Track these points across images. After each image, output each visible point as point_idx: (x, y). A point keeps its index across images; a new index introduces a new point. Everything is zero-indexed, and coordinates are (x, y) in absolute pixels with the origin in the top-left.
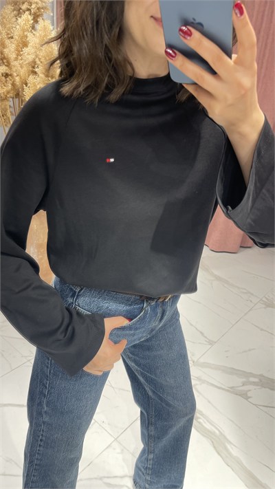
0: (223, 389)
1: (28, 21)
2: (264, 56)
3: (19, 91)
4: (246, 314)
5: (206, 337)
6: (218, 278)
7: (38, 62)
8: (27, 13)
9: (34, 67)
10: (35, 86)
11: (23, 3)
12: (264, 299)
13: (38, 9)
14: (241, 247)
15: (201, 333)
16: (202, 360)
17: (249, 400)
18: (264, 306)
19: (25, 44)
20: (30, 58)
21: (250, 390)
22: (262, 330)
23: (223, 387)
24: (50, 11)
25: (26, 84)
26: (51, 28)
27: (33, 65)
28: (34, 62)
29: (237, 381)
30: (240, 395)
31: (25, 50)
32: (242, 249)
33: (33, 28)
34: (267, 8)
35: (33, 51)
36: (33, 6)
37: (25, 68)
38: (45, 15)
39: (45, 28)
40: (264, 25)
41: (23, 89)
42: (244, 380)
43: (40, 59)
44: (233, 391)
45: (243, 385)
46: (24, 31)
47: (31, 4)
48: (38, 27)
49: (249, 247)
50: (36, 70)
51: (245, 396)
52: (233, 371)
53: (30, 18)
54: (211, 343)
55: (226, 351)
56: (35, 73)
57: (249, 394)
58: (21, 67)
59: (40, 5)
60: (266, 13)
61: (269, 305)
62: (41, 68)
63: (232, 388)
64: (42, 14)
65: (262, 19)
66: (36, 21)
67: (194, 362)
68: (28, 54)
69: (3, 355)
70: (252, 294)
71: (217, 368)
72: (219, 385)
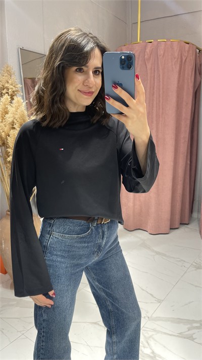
0: (174, 335)
1: (8, 99)
2: (159, 101)
3: (4, 141)
4: (182, 276)
5: (155, 298)
6: (158, 253)
7: (16, 122)
8: (6, 94)
9: (13, 125)
10: (14, 135)
11: (4, 89)
12: (194, 264)
13: (13, 92)
14: (171, 229)
15: (151, 295)
16: (154, 316)
17: (195, 341)
18: (195, 269)
19: (7, 113)
20: (11, 120)
21: (194, 333)
22: (196, 286)
23: (175, 334)
24: (21, 92)
25: (9, 136)
26: (22, 101)
27: (13, 123)
28: (13, 122)
29: (184, 328)
30: (187, 338)
31: (7, 116)
32: (172, 230)
33: (11, 103)
34: (156, 74)
35: (12, 115)
36: (10, 90)
37: (7, 126)
38: (18, 95)
39: (18, 102)
40: (156, 84)
41: (7, 140)
42: (189, 326)
43: (16, 120)
44: (181, 335)
45: (189, 330)
46: (5, 105)
47: (8, 89)
48: (14, 101)
49: (177, 228)
50: (15, 126)
51: (191, 338)
52: (179, 321)
53: (9, 97)
54: (160, 301)
55: (172, 306)
56: (14, 128)
57: (194, 336)
58: (5, 126)
59: (14, 89)
60: (156, 76)
61: (198, 267)
62: (17, 125)
63: (180, 333)
64: (16, 95)
65: (154, 80)
66: (12, 99)
67: (148, 318)
68: (9, 118)
69: (3, 332)
70: (184, 261)
71: (167, 320)
72: (170, 333)
